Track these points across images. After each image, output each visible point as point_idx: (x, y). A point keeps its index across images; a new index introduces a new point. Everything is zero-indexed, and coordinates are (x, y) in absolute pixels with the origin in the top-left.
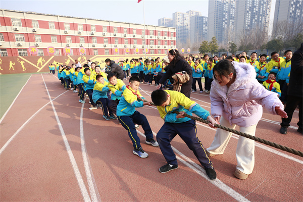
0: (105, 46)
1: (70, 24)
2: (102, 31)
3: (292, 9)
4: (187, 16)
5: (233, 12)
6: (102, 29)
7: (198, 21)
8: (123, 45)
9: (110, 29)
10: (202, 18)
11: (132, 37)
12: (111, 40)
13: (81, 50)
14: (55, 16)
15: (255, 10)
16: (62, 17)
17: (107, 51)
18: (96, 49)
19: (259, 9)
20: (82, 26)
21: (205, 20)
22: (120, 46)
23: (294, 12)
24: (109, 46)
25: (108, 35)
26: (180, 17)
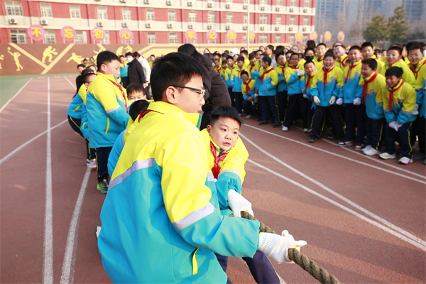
0: (170, 27)
8: (205, 25)
11: (223, 9)
12: (181, 15)
18: (153, 33)
22: (199, 27)
24: (177, 27)
25: (176, 4)
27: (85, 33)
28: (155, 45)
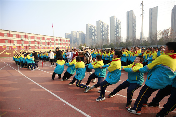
0: (35, 45)
1: (17, 35)
2: (34, 39)
3: (115, 34)
4: (78, 33)
5: (96, 33)
6: (34, 38)
7: (82, 35)
8: (45, 45)
9: (38, 38)
10: (84, 34)
11: (49, 42)
12: (38, 43)
13: (22, 47)
14: (8, 31)
15: (104, 33)
16: (12, 31)
17: (36, 48)
18: (31, 47)
19: (105, 32)
20: (23, 36)
21: (85, 35)
22: (43, 46)
23: (116, 35)
24: (37, 45)
25: (37, 40)
26: (75, 33)
27: (10, 47)
28: (31, 50)
